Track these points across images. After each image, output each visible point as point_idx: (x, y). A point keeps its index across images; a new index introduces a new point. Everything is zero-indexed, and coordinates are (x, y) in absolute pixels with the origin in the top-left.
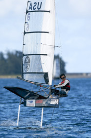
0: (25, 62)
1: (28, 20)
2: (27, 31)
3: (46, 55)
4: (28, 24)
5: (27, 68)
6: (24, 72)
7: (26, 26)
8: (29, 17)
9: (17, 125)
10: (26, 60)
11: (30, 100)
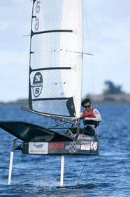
0: (34, 82)
1: (37, 12)
2: (37, 29)
3: (70, 68)
4: (37, 20)
5: (37, 91)
6: (33, 97)
7: (34, 22)
8: (39, 7)
9: (9, 184)
10: (35, 78)
11: (37, 144)
